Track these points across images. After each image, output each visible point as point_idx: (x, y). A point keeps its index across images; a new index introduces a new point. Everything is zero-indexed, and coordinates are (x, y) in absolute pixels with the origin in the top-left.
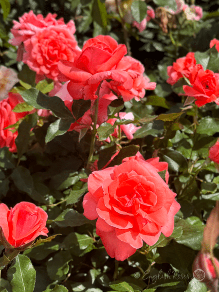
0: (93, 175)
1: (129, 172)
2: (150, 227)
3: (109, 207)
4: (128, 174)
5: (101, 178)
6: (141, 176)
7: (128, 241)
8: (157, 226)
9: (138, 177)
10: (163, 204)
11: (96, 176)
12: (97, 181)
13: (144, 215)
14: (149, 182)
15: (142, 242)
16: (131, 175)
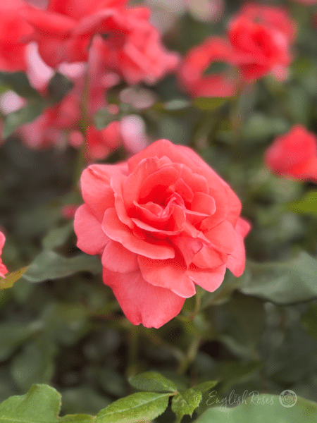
0: (90, 170)
1: (159, 158)
2: (206, 257)
3: (127, 222)
4: (158, 161)
5: (105, 177)
6: (182, 166)
7: (167, 285)
8: (219, 254)
9: (176, 166)
10: (226, 216)
11: (95, 172)
12: (98, 181)
13: (194, 233)
14: (197, 176)
15: (193, 286)
16: (162, 163)
